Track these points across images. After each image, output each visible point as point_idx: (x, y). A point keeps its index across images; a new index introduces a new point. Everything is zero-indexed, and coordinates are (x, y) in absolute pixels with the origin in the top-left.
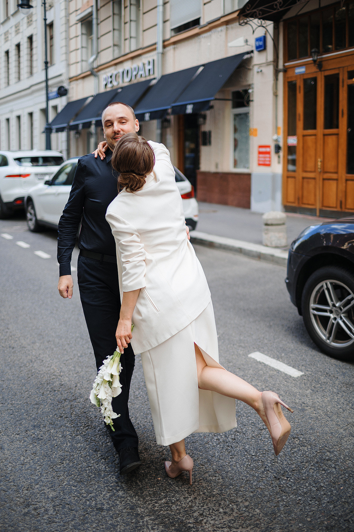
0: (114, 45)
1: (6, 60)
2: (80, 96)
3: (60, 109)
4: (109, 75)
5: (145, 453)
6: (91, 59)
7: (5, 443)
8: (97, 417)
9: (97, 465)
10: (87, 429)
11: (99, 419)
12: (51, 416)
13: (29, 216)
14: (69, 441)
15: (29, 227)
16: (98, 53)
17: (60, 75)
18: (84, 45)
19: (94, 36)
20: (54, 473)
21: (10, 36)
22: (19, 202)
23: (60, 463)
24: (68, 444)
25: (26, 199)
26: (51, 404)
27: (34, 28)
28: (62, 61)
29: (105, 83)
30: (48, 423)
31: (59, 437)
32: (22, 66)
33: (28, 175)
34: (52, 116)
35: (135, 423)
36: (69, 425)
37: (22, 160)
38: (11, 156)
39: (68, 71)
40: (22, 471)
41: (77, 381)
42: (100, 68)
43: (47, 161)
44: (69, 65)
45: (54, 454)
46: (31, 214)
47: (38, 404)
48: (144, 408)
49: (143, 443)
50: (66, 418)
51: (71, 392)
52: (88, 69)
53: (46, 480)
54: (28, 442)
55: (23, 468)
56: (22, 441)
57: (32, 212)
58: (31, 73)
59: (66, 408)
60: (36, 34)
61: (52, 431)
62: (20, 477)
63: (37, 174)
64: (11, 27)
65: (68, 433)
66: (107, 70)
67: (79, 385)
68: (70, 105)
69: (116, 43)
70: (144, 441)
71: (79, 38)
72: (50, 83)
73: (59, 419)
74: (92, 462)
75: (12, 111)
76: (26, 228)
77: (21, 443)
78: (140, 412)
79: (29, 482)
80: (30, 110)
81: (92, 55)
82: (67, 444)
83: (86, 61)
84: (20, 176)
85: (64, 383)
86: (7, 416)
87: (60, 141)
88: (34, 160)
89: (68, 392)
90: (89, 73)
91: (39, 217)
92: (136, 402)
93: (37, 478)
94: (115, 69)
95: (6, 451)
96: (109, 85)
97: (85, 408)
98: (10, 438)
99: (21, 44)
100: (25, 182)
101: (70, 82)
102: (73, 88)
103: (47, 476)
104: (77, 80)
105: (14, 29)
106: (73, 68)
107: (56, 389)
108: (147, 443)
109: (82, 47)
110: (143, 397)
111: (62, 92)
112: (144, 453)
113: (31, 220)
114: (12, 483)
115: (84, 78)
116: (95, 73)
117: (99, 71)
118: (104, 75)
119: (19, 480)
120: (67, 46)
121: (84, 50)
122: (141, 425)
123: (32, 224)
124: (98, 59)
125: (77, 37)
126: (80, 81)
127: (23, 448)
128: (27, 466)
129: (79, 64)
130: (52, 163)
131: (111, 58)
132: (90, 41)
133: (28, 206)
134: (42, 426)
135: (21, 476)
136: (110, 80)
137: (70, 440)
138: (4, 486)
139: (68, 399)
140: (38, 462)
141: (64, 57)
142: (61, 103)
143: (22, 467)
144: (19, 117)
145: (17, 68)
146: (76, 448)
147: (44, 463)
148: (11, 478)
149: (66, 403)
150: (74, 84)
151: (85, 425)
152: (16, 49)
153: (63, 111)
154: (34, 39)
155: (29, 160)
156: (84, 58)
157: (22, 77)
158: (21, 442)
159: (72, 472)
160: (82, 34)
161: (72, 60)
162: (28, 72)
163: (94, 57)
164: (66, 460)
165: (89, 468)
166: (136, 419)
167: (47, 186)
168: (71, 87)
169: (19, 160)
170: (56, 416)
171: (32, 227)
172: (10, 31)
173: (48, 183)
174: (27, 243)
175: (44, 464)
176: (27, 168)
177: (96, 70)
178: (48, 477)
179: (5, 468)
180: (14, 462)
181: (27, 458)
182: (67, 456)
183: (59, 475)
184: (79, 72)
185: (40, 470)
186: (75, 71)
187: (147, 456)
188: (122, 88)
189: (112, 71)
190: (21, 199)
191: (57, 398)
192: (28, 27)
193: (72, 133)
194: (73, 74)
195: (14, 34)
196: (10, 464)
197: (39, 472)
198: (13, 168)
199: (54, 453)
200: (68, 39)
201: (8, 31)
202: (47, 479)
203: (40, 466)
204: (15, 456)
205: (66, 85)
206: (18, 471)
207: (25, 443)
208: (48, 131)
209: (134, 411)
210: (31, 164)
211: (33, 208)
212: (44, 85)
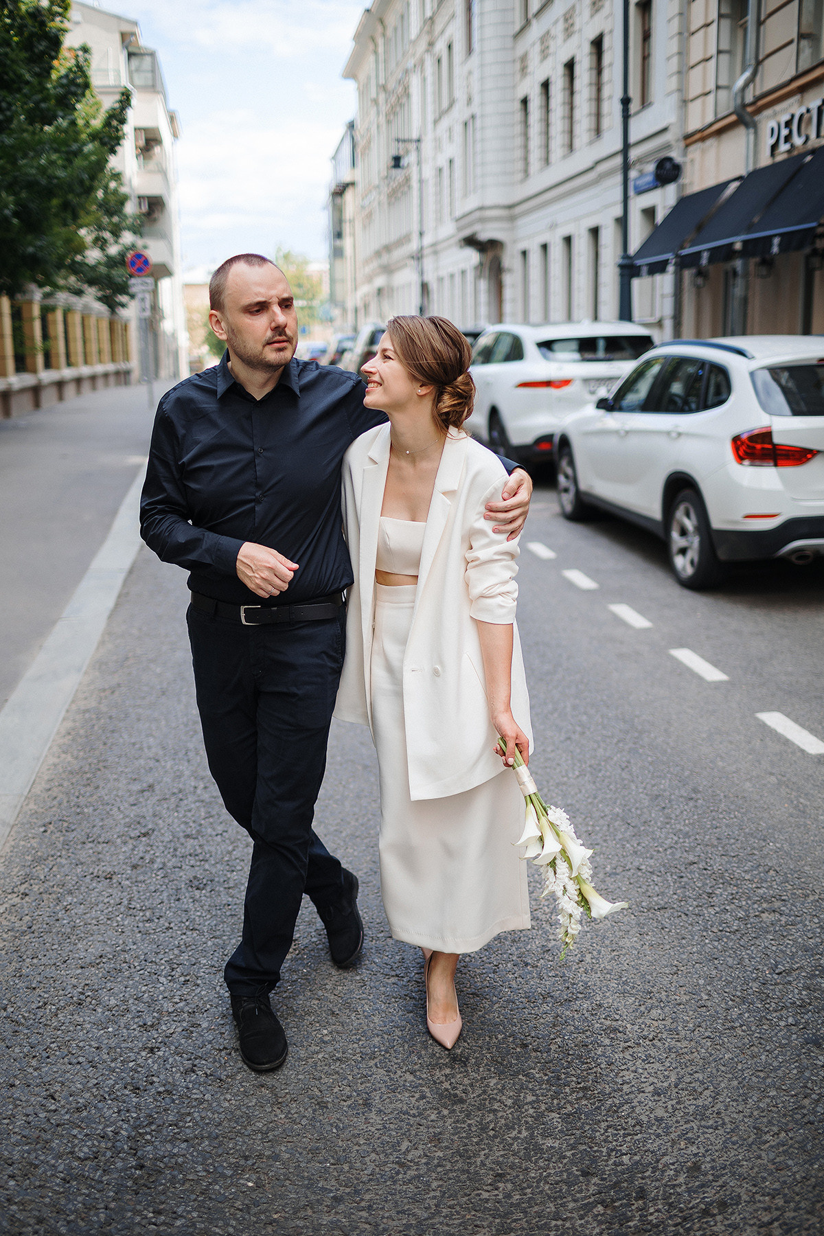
0: (801, 36)
1: (544, 103)
2: (710, 182)
3: (660, 217)
4: (786, 117)
5: (719, 1218)
6: (740, 82)
7: (375, 1090)
8: (613, 1067)
9: (581, 1219)
10: (580, 1099)
11: (617, 1074)
12: (500, 1037)
13: (562, 480)
14: (527, 1122)
15: (562, 507)
16: (759, 63)
17: (664, 130)
18: (725, 45)
19: (751, 18)
20: (470, 1212)
21: (552, 43)
22: (544, 447)
23: (490, 1185)
24: (524, 1131)
25: (557, 439)
26: (508, 1001)
27: (607, 17)
28: (669, 94)
29: (772, 141)
30: (488, 1056)
31: (506, 1106)
32: (578, 114)
33: (566, 382)
34: (638, 234)
35: (710, 1111)
36: (537, 1076)
37: (556, 346)
38: (530, 336)
39: (684, 118)
40: (395, 1182)
41: (587, 945)
42: (760, 103)
43: (616, 346)
44: (685, 102)
45: (483, 1153)
46: (567, 477)
47: (478, 996)
48: (746, 1066)
49: (720, 1183)
50: (536, 1051)
51: (564, 975)
52: (731, 110)
53: (446, 1228)
54: (429, 1102)
55: (400, 1176)
56: (417, 1095)
57: (569, 471)
58: (598, 131)
59: (542, 1020)
60: (611, 32)
61: (493, 1082)
62: (386, 1201)
63: (586, 381)
64: (556, 22)
65: (530, 1098)
66: (778, 107)
67: (588, 958)
68: (685, 203)
69: (804, 30)
70: (723, 1175)
71: (713, 29)
72: (634, 154)
73: (518, 1050)
74: (571, 1205)
75: (553, 226)
76: (556, 508)
77: (413, 1100)
78: (731, 1076)
79: (404, 1222)
80: (592, 223)
81: (743, 71)
82: (520, 1132)
83: (728, 88)
84: (548, 384)
85: (553, 947)
86: (400, 1013)
87: (658, 293)
88: (587, 346)
89: (556, 976)
90: (733, 118)
91: (583, 486)
92: (726, 1040)
93: (426, 1215)
94: (801, 103)
95: (373, 1115)
96: (784, 147)
97: (588, 1033)
98: (391, 1079)
99: (577, 59)
100: (560, 399)
101: (687, 146)
102: (692, 161)
103: (451, 1219)
104: (703, 139)
105: (561, 26)
106: (695, 108)
107: (529, 961)
108: (731, 1184)
109: (719, 52)
110: (749, 1028)
111: (667, 172)
112: (715, 1215)
113: (566, 490)
114: (364, 1214)
115: (720, 132)
116: (747, 118)
117: (759, 111)
118: (770, 121)
119: (383, 1209)
120: (683, 53)
121: (724, 58)
122: (727, 1120)
123: (568, 500)
124: (758, 78)
125: (707, 25)
126: (711, 142)
127: (414, 1116)
128: (411, 1173)
129: (711, 98)
130: (627, 353)
131: (792, 72)
132: (740, 33)
133: (561, 457)
134: (474, 1060)
135: (390, 1198)
136: (785, 132)
137: (529, 1119)
138: (345, 1217)
139: (552, 997)
140: (439, 1169)
141: (673, 83)
142: (664, 199)
143: (398, 1173)
144: (568, 240)
145: (567, 121)
146: (538, 1149)
147: (451, 1175)
148: (367, 1197)
149: (545, 1008)
150: (695, 151)
151: (579, 1083)
152: (564, 75)
153: (667, 219)
154: (606, 44)
155: (574, 345)
156: (722, 82)
157: (577, 143)
158: (413, 1097)
159: (513, 1222)
160: (720, 16)
161: (695, 89)
162: (590, 130)
163: (747, 74)
164: (507, 1181)
165: (560, 1223)
166: (714, 1098)
167: (602, 412)
168: (690, 156)
169: (547, 345)
170: (511, 1039)
171: (569, 508)
172: (553, 32)
173: (603, 404)
174: (550, 547)
175: (450, 1179)
176: (567, 365)
177: (750, 109)
178: (451, 1222)
179: (358, 1165)
180: (383, 1152)
181: (416, 1149)
182: (511, 1168)
183: (479, 1223)
184: (710, 118)
185: (438, 1194)
186: (700, 116)
187: (723, 1228)
188: (813, 152)
189: (792, 108)
190: (547, 439)
191: (526, 988)
192: (592, 16)
193: (688, 274)
194: (694, 124)
195: (561, 36)
196: (373, 1156)
197: (434, 1198)
198: (535, 366)
199: (484, 1149)
200: (686, 34)
201: (548, 33)
202: (448, 1225)
203: (441, 1183)
204: (390, 1136)
205: (675, 155)
206: (385, 1182)
207: (421, 1102)
208: (629, 270)
209: (714, 1071)
210: (577, 356)
211: (572, 463)
212: (619, 160)
